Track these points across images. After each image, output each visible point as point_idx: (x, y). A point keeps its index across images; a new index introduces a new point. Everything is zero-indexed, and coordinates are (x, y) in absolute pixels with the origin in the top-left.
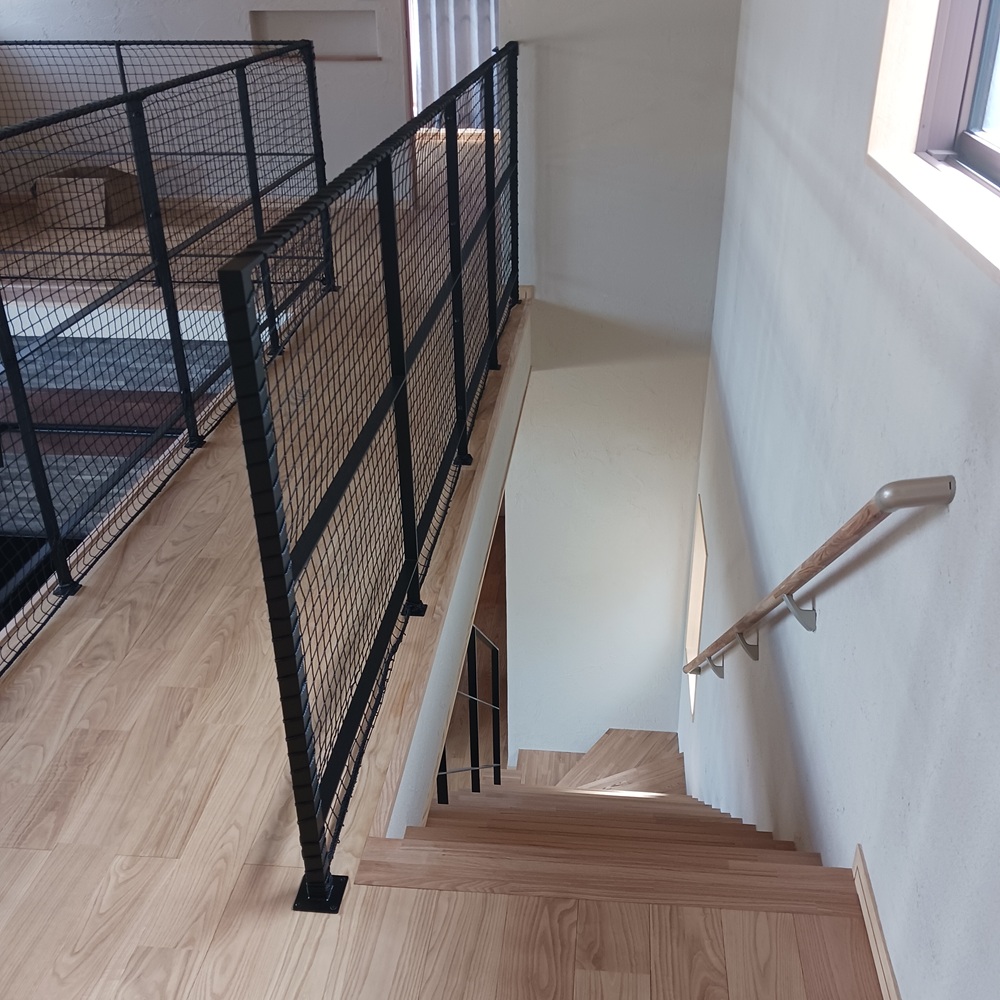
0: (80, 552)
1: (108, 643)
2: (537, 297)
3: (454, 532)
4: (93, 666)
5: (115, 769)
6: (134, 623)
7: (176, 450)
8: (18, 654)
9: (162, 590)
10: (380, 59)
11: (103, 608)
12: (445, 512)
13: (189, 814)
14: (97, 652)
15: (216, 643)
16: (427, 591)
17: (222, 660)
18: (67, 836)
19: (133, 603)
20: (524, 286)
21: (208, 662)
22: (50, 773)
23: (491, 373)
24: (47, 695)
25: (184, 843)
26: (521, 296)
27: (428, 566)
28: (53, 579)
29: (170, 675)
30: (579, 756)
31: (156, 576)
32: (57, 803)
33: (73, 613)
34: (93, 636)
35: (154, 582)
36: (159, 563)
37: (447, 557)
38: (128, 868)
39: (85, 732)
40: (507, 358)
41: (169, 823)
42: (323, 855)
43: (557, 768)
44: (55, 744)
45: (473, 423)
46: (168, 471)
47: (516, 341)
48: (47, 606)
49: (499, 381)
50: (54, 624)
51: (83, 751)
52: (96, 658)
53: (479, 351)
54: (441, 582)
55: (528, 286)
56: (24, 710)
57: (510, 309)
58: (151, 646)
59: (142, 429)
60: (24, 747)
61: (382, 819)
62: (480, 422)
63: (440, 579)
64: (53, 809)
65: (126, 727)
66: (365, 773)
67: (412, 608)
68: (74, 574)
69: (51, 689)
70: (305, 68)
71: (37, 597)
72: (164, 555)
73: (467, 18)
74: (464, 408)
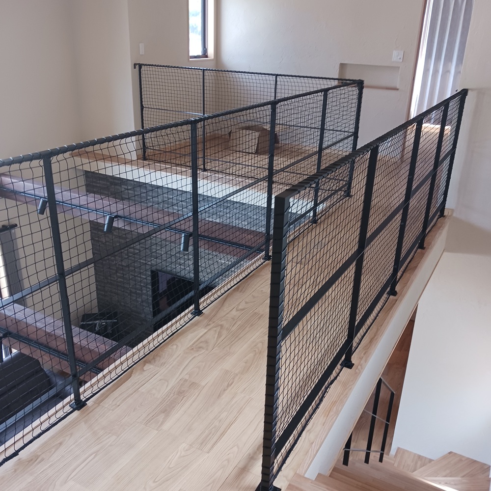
0: (206, 298)
1: (206, 342)
2: (454, 215)
3: (378, 330)
4: (198, 351)
5: (193, 402)
6: (219, 335)
7: (258, 260)
8: (169, 337)
9: (235, 323)
10: (398, 89)
11: (209, 325)
12: (376, 318)
13: (219, 434)
14: (201, 345)
15: (251, 355)
16: (356, 356)
17: (252, 364)
18: (166, 426)
19: (222, 326)
20: (448, 209)
21: (246, 363)
22: (167, 395)
23: (419, 250)
24: (176, 359)
25: (212, 447)
26: (446, 213)
27: (359, 344)
28: (192, 307)
29: (228, 364)
30: (431, 461)
31: (235, 316)
32: (166, 410)
33: (196, 324)
34: (201, 337)
35: (233, 318)
36: (237, 310)
37: (371, 341)
38: (187, 450)
39: (186, 381)
40: (430, 244)
41: (208, 436)
42: (271, 475)
43: (416, 463)
44: (173, 382)
45: (402, 275)
46: (252, 269)
47: (437, 236)
48: (186, 319)
49: (422, 255)
50: (187, 327)
51: (183, 389)
52: (200, 348)
53: (413, 239)
54: (365, 354)
55: (451, 209)
56: (165, 363)
57: (438, 219)
58: (224, 348)
59: (247, 247)
60: (160, 380)
61: (305, 466)
62: (406, 275)
63: (364, 352)
64: (164, 412)
65: (203, 384)
66: (303, 440)
67: (346, 363)
68: (201, 307)
69: (178, 356)
70: (358, 92)
71: (183, 314)
72: (240, 307)
73: (449, 72)
74: (398, 267)
